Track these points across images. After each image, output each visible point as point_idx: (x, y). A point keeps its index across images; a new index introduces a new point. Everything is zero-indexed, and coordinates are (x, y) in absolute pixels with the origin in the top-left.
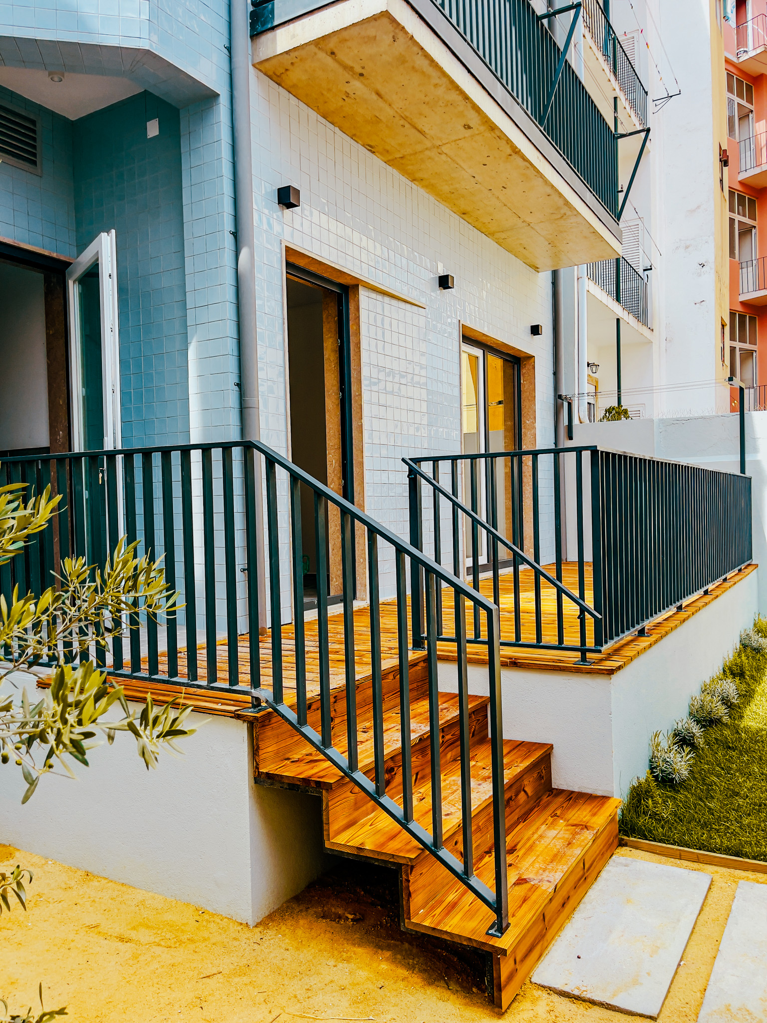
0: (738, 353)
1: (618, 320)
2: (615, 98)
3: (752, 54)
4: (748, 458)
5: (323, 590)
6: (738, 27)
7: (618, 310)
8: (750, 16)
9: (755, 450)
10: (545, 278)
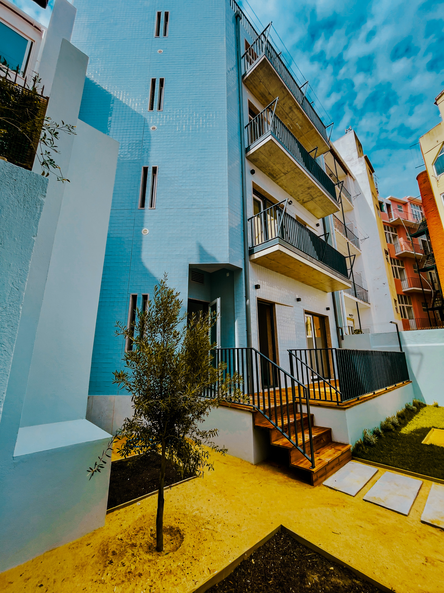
0: (405, 308)
1: (357, 302)
2: (348, 243)
3: (394, 220)
4: (402, 346)
5: (269, 383)
6: (388, 213)
7: (356, 300)
8: (392, 209)
9: (405, 343)
10: (329, 295)
